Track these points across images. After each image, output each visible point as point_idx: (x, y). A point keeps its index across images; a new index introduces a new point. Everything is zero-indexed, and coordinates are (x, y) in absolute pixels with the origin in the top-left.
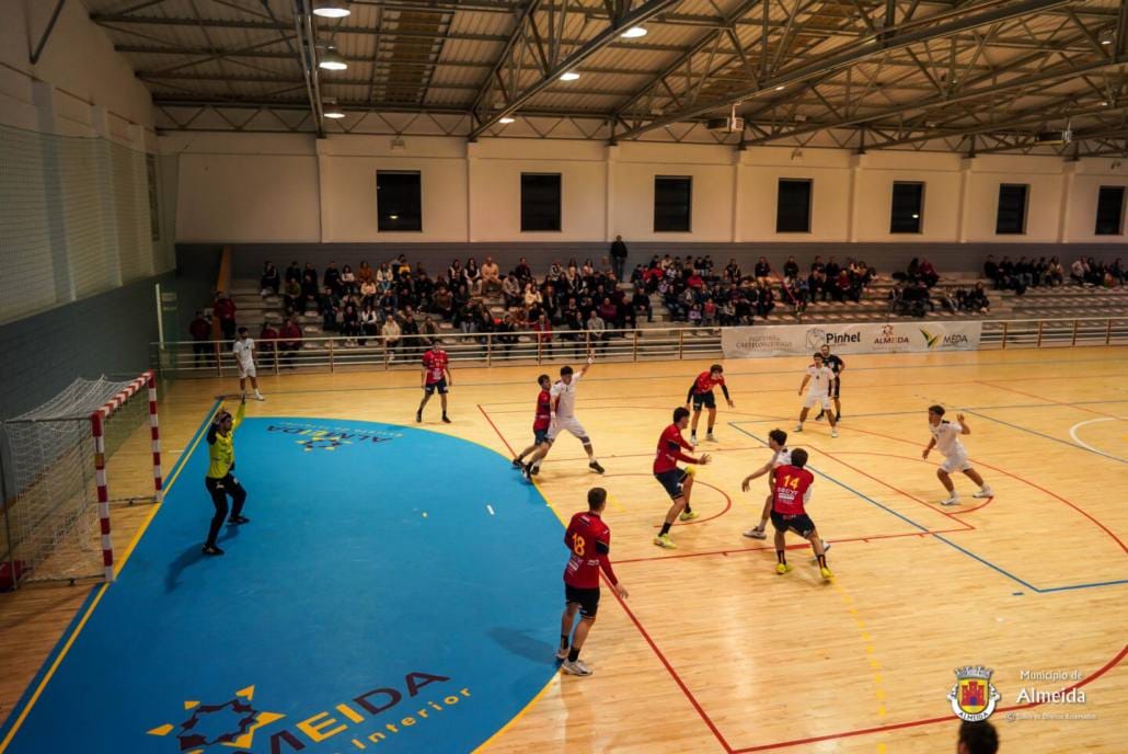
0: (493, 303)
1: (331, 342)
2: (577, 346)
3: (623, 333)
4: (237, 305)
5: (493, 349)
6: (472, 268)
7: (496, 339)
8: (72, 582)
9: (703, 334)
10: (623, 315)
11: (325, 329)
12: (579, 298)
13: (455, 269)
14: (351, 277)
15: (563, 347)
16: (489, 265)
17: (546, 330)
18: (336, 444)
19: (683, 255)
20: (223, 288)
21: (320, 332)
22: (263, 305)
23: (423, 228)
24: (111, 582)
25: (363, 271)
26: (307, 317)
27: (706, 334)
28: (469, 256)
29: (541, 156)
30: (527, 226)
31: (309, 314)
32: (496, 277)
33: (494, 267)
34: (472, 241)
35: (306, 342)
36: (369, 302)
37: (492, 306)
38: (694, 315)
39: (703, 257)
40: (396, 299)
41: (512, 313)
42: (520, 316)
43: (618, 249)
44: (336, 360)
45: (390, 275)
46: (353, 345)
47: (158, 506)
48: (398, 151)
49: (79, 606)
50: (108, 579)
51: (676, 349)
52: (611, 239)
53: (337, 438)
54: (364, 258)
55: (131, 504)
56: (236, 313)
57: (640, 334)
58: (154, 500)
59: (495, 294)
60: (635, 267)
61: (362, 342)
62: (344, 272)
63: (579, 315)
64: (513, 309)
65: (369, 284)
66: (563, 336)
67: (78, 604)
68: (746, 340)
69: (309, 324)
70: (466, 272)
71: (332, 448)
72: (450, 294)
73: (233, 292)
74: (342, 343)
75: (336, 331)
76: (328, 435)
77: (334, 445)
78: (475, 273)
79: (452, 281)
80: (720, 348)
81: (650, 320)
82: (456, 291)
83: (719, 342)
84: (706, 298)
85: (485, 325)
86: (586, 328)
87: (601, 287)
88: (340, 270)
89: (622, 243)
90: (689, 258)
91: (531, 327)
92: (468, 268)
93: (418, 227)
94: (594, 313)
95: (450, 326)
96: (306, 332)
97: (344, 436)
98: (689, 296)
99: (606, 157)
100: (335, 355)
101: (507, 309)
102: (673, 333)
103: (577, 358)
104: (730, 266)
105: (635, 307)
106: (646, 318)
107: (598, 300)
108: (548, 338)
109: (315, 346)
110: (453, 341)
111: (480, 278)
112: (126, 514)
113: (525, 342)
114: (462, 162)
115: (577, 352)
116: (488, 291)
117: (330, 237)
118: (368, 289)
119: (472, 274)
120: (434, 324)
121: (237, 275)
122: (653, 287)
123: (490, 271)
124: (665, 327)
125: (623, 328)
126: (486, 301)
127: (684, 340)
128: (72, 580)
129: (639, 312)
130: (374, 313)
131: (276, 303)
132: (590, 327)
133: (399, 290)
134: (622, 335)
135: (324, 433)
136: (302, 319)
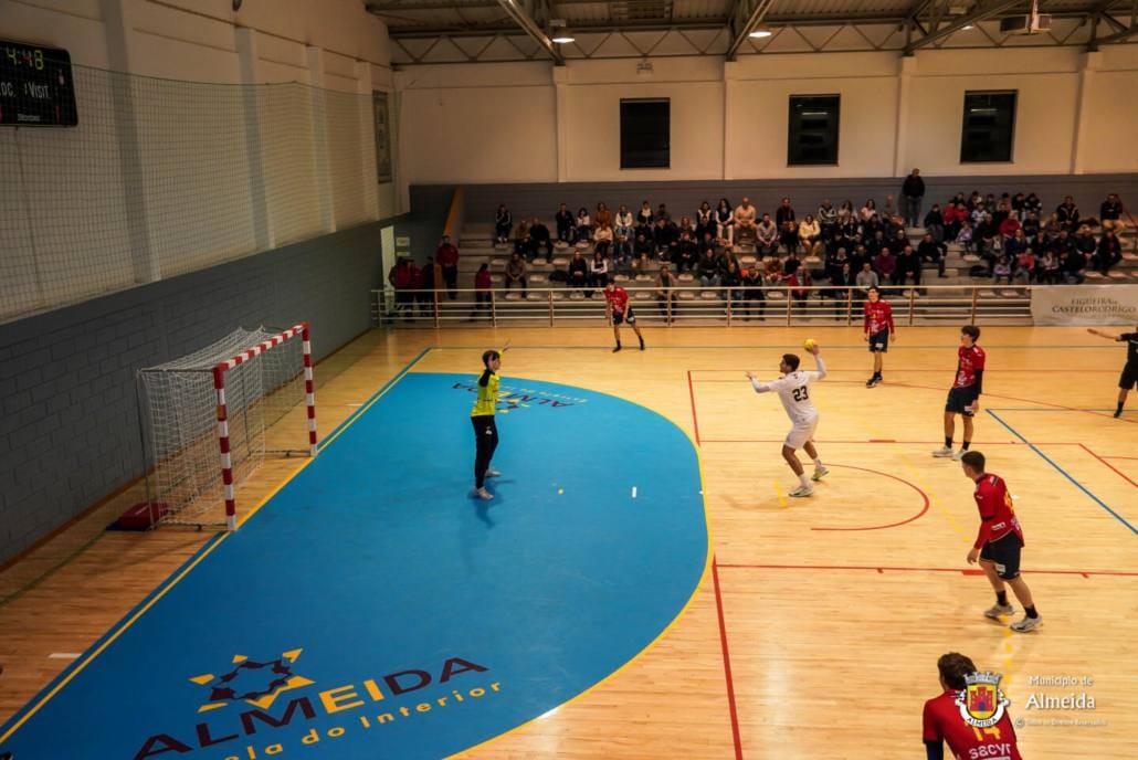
0: (746, 251)
1: (555, 293)
2: (838, 305)
3: (902, 290)
4: (460, 251)
5: (734, 305)
6: (724, 210)
7: (738, 294)
8: (200, 528)
9: (1009, 292)
10: (904, 267)
11: (551, 278)
12: (850, 246)
13: (704, 212)
14: (587, 221)
15: (822, 305)
16: (745, 208)
17: (805, 284)
18: (513, 406)
19: (998, 192)
20: (451, 232)
21: (547, 282)
22: (492, 251)
23: (672, 163)
24: (233, 532)
25: (599, 215)
26: (535, 265)
27: (1015, 294)
28: (724, 196)
29: (814, 74)
30: (795, 159)
31: (537, 262)
32: (751, 222)
33: (751, 209)
34: (727, 178)
35: (530, 292)
36: (602, 248)
37: (743, 255)
38: (999, 269)
39: (1026, 195)
40: (632, 247)
41: (765, 264)
42: (772, 267)
43: (913, 186)
44: (556, 314)
45: (629, 221)
46: (578, 297)
47: (311, 459)
48: (645, 75)
49: (194, 552)
50: (230, 528)
51: (969, 312)
52: (902, 173)
53: (516, 401)
54: (601, 199)
55: (288, 455)
56: (461, 259)
57: (923, 292)
58: (308, 453)
59: (749, 242)
60: (930, 208)
61: (588, 295)
62: (579, 216)
63: (847, 267)
64: (767, 259)
65: (605, 229)
66: (823, 293)
67: (194, 549)
68: (1067, 302)
69: (535, 273)
70: (717, 214)
71: (506, 411)
72: (696, 241)
73: (463, 237)
74: (567, 294)
75: (562, 280)
76: (509, 397)
77: (509, 408)
78: (728, 216)
79: (700, 226)
80: (1028, 312)
81: (941, 274)
82: (701, 237)
83: (1028, 305)
84: (1022, 247)
85: (732, 278)
86: (852, 282)
87: (879, 234)
88: (574, 213)
89: (919, 178)
90: (1005, 195)
91: (785, 282)
92: (719, 210)
93: (665, 164)
94: (867, 265)
95: (690, 278)
96: (532, 282)
97: (525, 398)
98: (997, 245)
99: (899, 70)
100: (555, 307)
101: (760, 258)
102: (968, 292)
103: (837, 319)
104: (1064, 205)
105: (920, 259)
106: (937, 271)
107: (873, 249)
108: (805, 295)
109: (538, 297)
110: (691, 296)
111: (732, 223)
112: (277, 466)
113: (775, 297)
114: (719, 84)
115: (838, 312)
116: (741, 237)
117: (565, 177)
118: (603, 234)
119: (724, 217)
120: (670, 275)
121: (470, 218)
122: (951, 234)
123: (745, 213)
124: (960, 284)
125: (903, 284)
126: (737, 249)
127: (978, 300)
128: (200, 526)
129: (926, 265)
130: (605, 262)
131: (504, 250)
132: (858, 281)
133: (637, 234)
134: (900, 293)
135: (508, 394)
136: (529, 267)
